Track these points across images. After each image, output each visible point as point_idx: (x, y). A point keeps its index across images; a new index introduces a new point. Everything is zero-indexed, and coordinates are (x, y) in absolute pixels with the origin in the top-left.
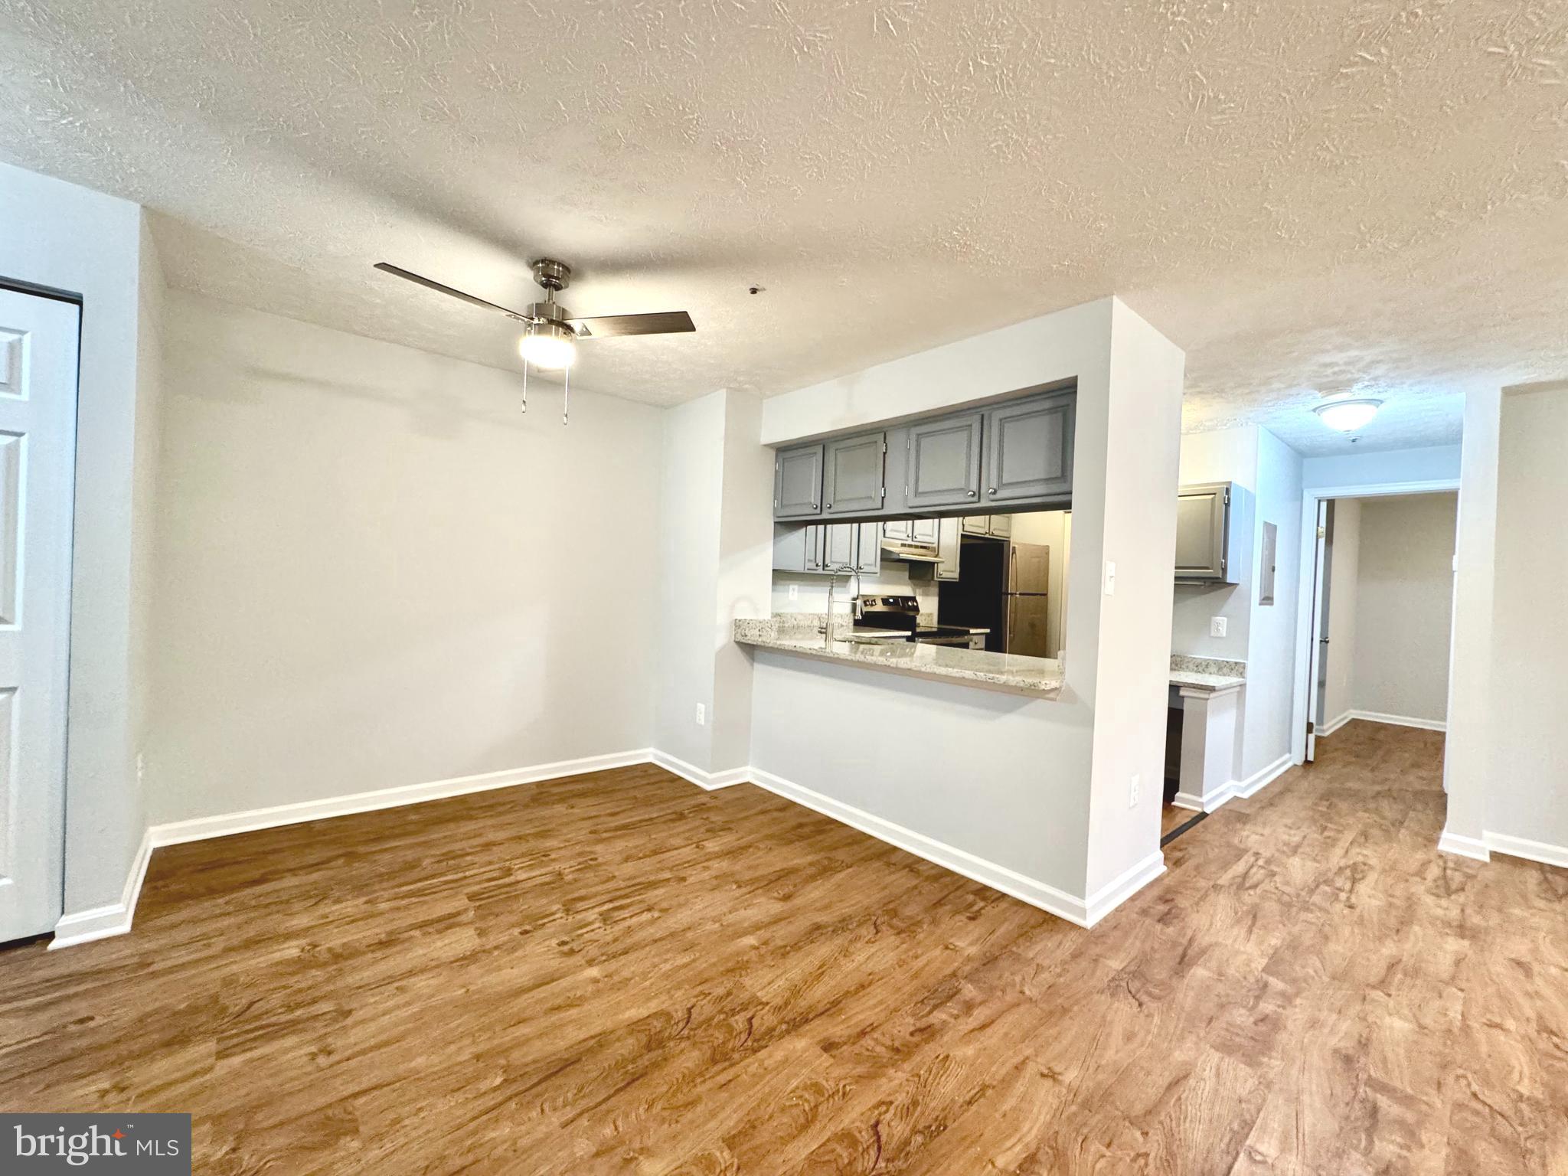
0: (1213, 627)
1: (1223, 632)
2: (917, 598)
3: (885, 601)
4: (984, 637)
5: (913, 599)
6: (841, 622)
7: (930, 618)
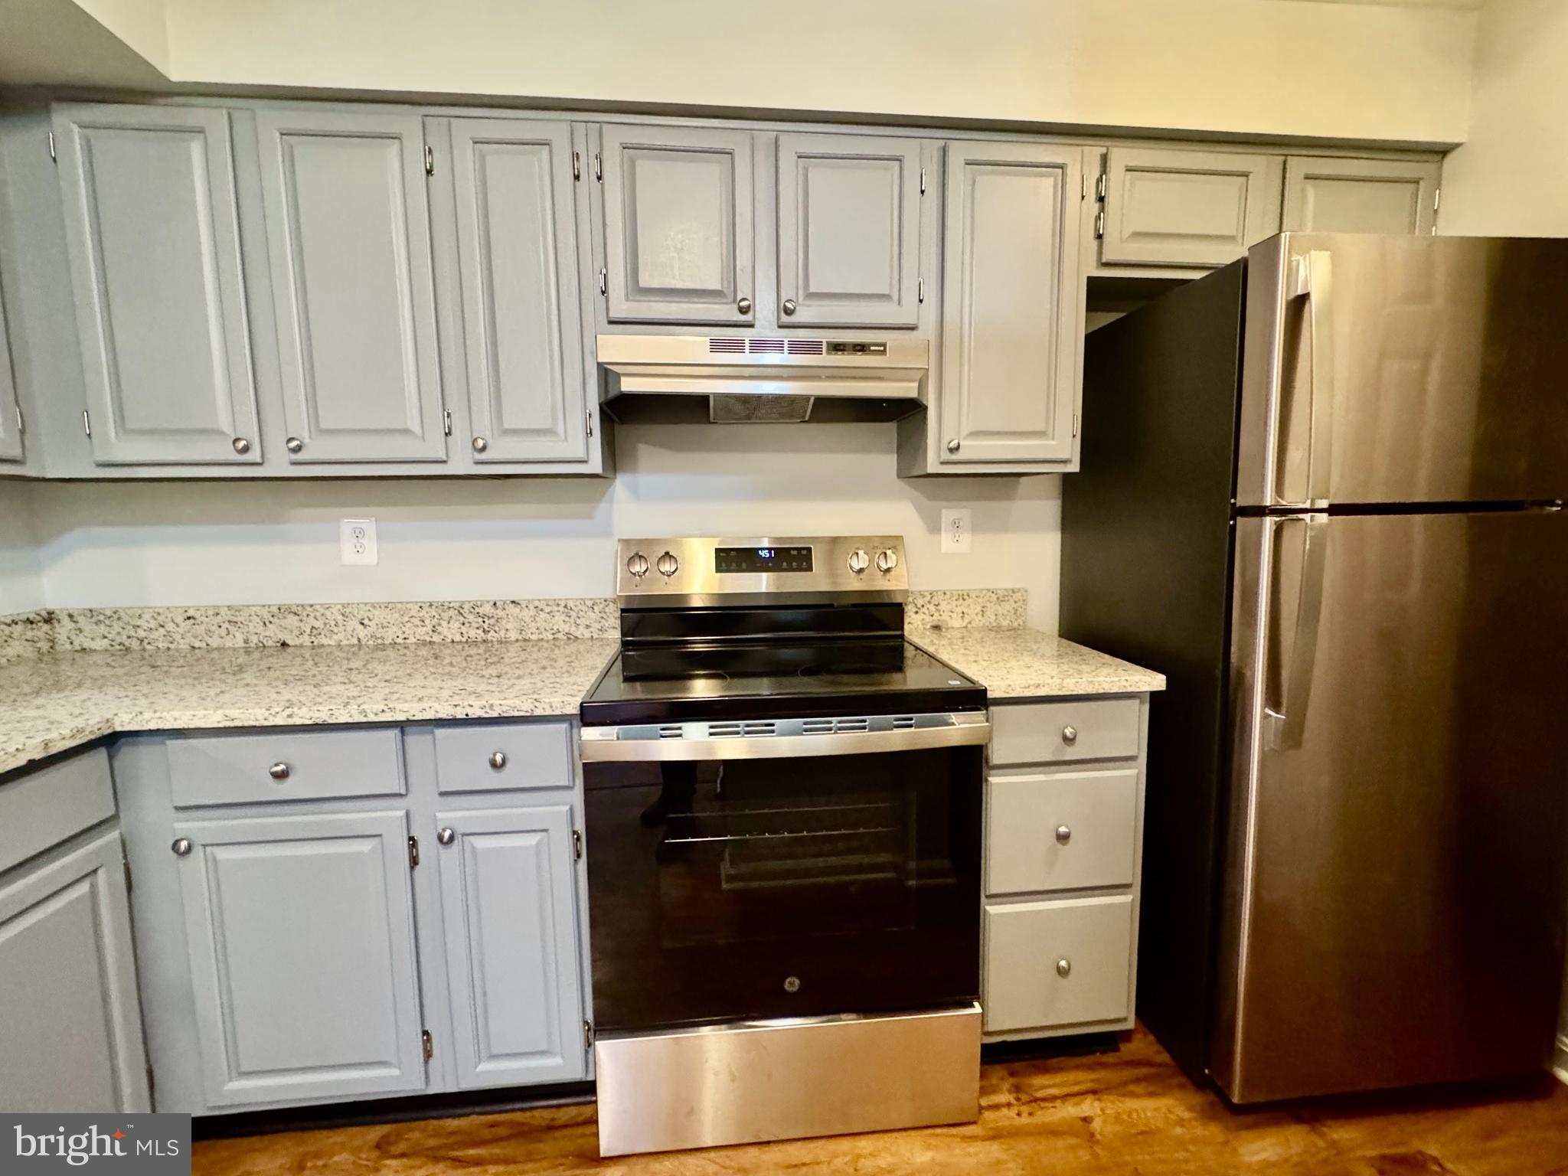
2: (905, 542)
3: (736, 559)
5: (886, 544)
6: (566, 628)
7: (1009, 606)
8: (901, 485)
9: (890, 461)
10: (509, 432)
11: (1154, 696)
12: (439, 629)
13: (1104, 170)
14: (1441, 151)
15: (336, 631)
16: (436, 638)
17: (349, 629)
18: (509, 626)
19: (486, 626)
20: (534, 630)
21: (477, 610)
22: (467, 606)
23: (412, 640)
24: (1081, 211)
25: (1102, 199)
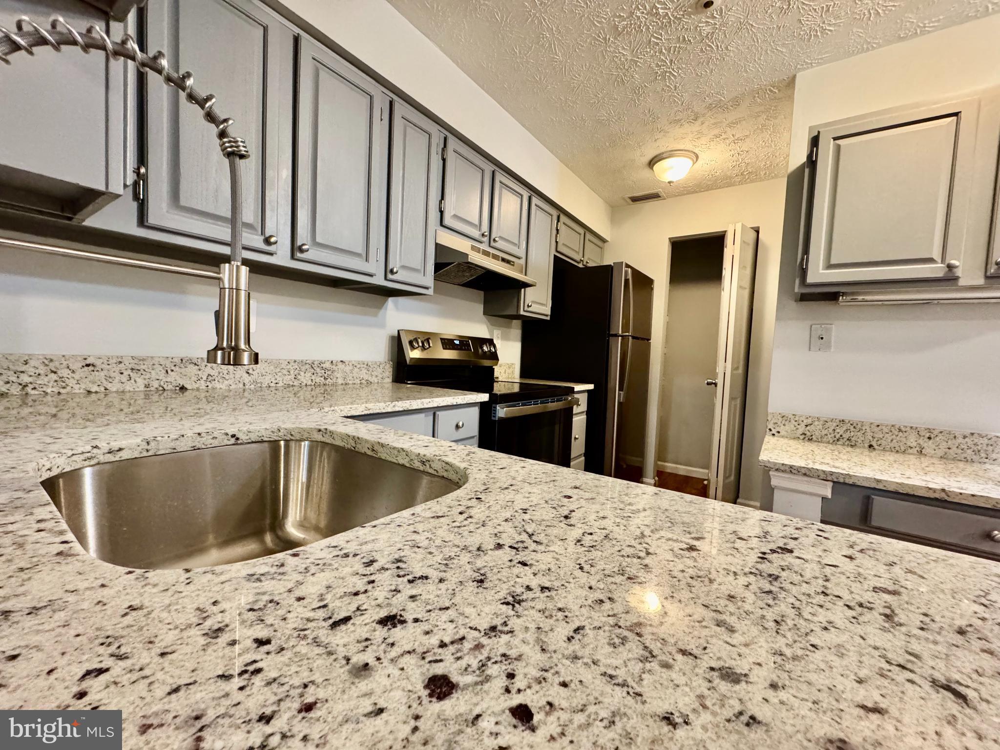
2: (495, 342)
3: (448, 344)
4: (586, 394)
5: (490, 342)
6: (366, 377)
8: (484, 317)
9: (480, 308)
10: (404, 267)
11: (589, 392)
12: (299, 377)
14: (604, 241)
15: (227, 377)
16: (296, 383)
17: (237, 376)
18: (338, 376)
19: (326, 375)
20: (351, 378)
21: (322, 365)
22: (316, 363)
23: (281, 384)
24: (554, 232)
25: (557, 230)
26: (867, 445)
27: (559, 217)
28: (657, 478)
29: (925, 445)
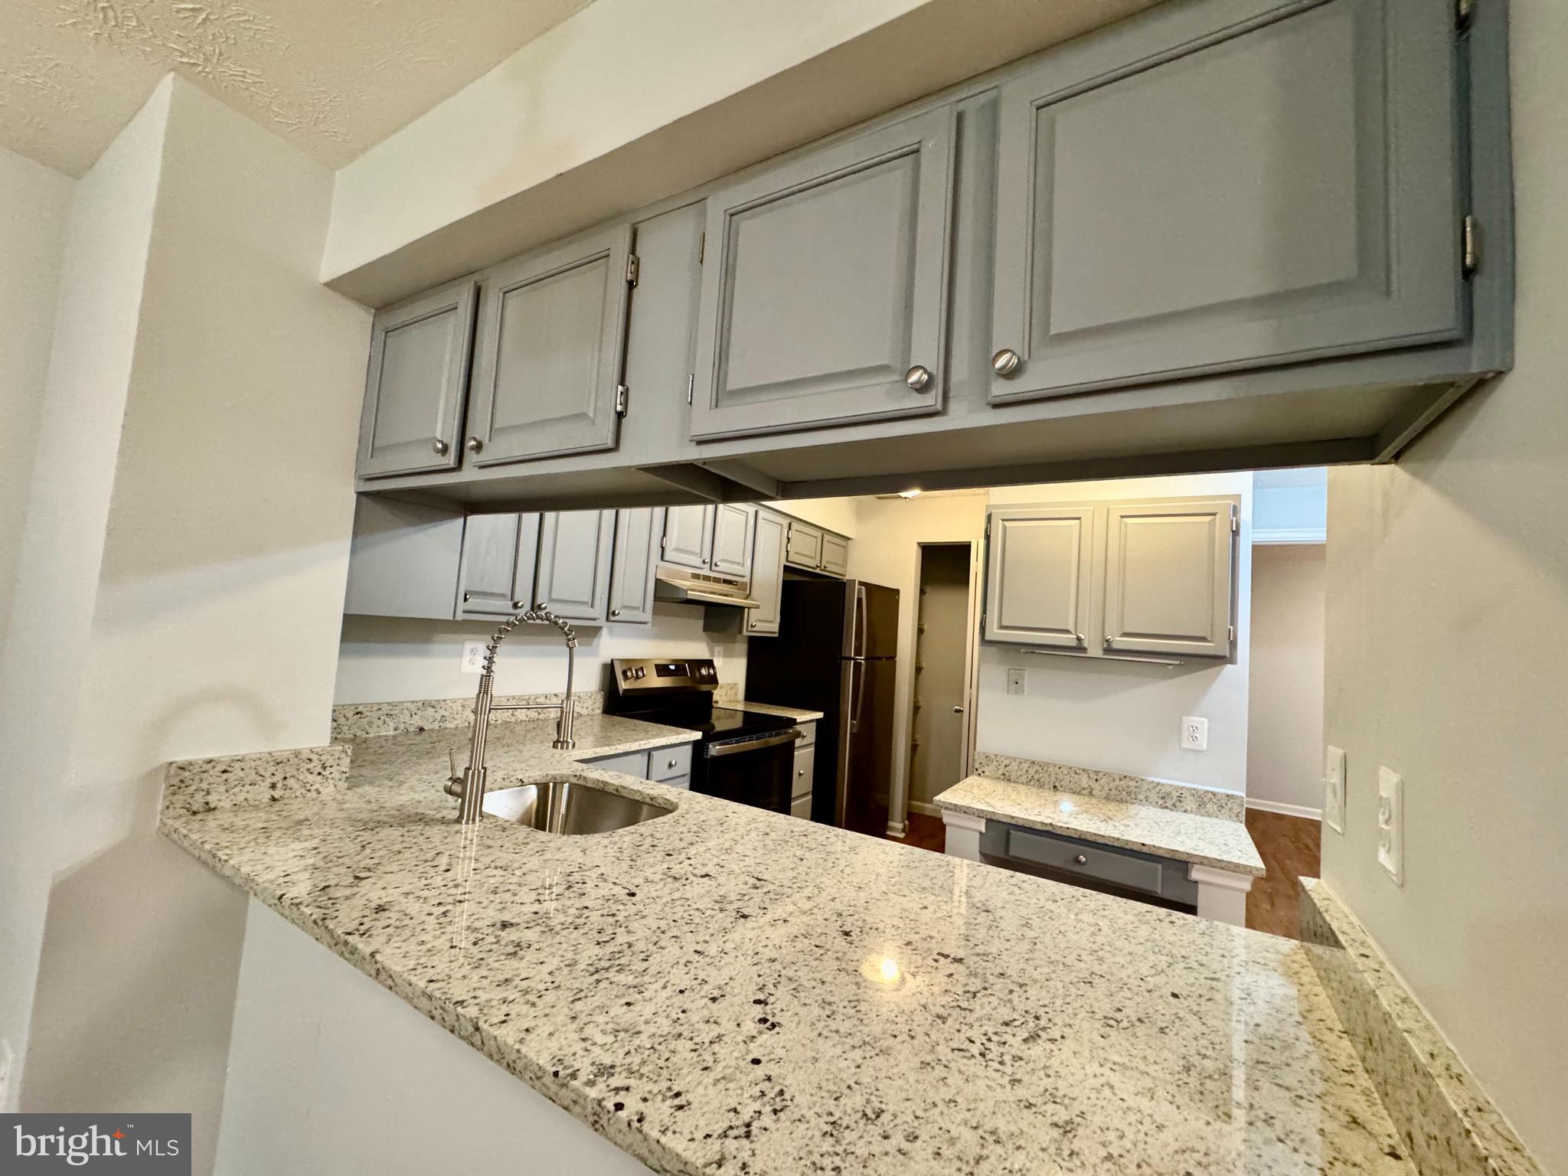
0: (1185, 735)
1: (1203, 742)
2: (716, 663)
3: (662, 670)
4: (814, 724)
5: (709, 664)
6: (577, 710)
7: (733, 691)
8: (703, 635)
9: (701, 623)
10: (625, 607)
11: (818, 721)
13: (790, 529)
14: (848, 539)
15: (456, 717)
17: (464, 716)
21: (536, 700)
22: (532, 698)
23: (499, 722)
24: (785, 540)
25: (789, 539)
26: (1052, 786)
27: (790, 524)
28: (907, 822)
29: (1093, 786)
